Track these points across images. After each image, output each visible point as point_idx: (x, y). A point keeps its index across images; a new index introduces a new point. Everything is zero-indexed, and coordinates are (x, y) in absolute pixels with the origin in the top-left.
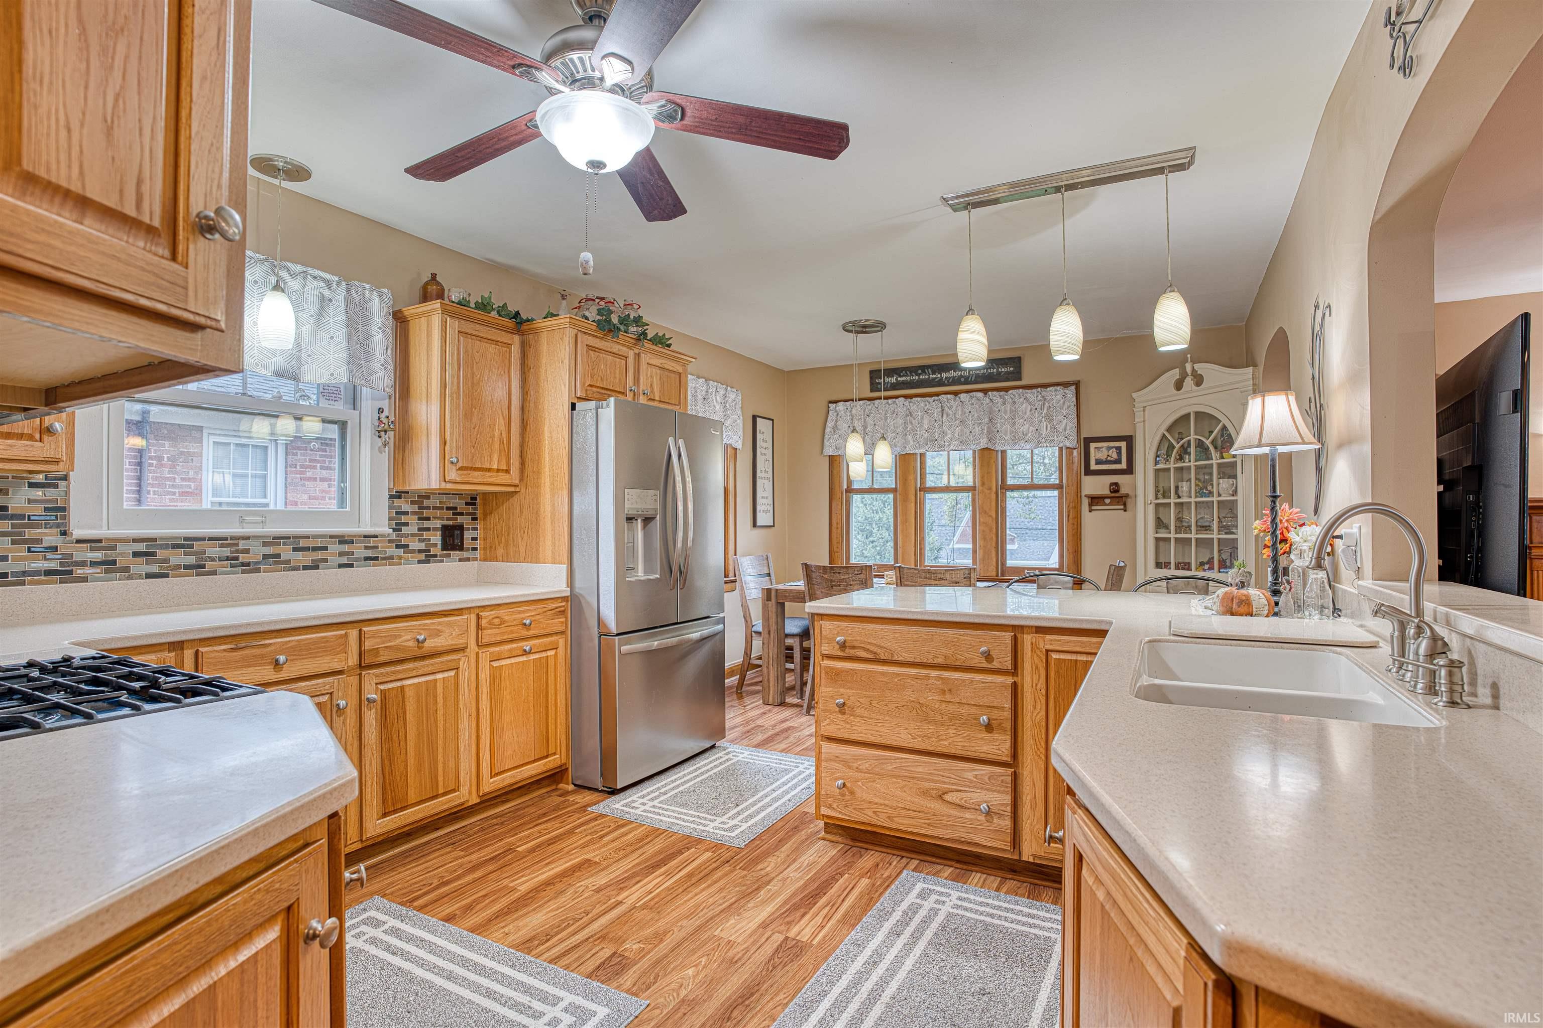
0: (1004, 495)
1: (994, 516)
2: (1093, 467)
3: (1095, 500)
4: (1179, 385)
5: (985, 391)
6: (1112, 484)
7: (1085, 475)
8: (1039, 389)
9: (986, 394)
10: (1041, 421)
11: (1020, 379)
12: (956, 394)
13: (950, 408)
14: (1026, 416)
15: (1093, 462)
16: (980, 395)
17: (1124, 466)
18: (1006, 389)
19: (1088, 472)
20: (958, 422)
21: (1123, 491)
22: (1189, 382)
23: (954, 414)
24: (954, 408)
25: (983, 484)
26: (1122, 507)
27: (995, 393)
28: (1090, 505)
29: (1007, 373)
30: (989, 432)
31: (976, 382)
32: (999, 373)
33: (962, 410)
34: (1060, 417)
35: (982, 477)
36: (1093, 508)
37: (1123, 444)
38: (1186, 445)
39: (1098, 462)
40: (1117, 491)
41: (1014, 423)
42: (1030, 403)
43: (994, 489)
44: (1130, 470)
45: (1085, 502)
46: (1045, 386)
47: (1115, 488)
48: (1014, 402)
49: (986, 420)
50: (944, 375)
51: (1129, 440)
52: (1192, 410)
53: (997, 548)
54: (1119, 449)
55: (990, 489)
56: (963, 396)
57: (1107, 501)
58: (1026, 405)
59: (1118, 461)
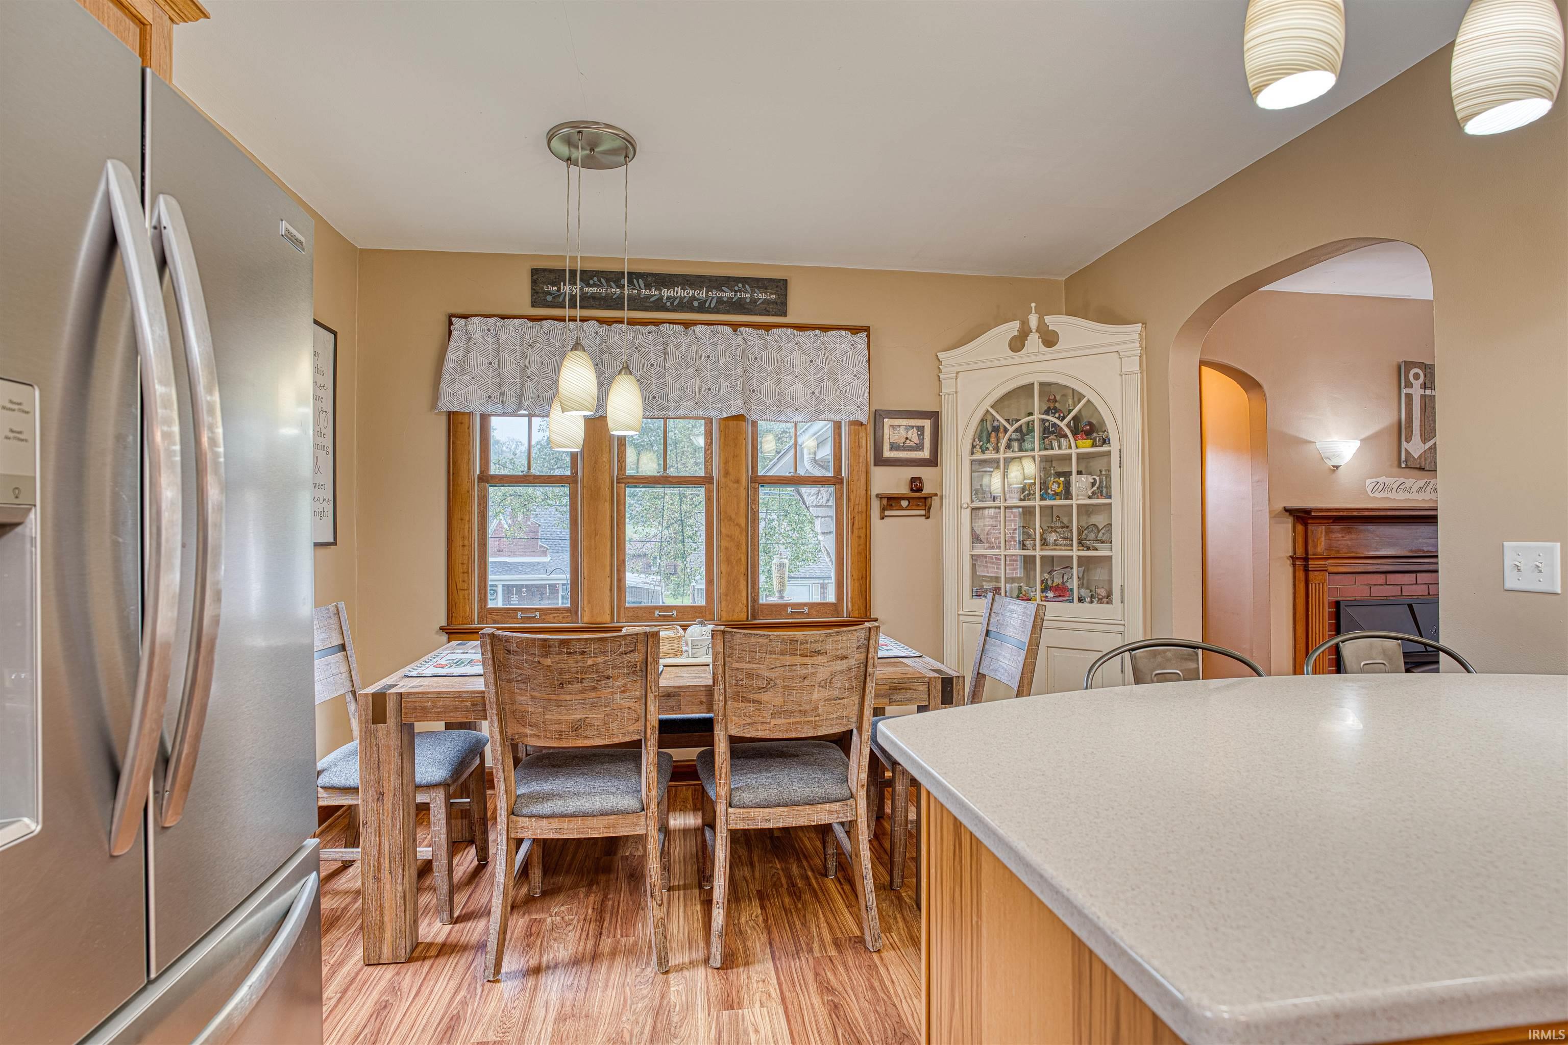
0: (756, 491)
1: (743, 525)
2: (887, 454)
3: (891, 502)
4: (1017, 344)
5: (735, 326)
6: (913, 480)
7: (875, 465)
8: (817, 332)
9: (735, 330)
10: (822, 380)
11: (784, 314)
12: (687, 325)
13: (678, 346)
14: (797, 371)
15: (886, 446)
16: (728, 330)
17: (926, 454)
18: (768, 327)
19: (880, 461)
20: (691, 370)
21: (927, 490)
22: (1034, 340)
23: (683, 357)
24: (683, 348)
25: (727, 474)
26: (923, 512)
27: (750, 330)
28: (883, 509)
29: (766, 302)
30: (744, 391)
31: (716, 311)
32: (754, 301)
33: (697, 353)
34: (848, 377)
35: (726, 463)
36: (887, 513)
37: (927, 424)
38: (1024, 430)
39: (894, 447)
40: (920, 490)
41: (779, 380)
42: (804, 352)
43: (744, 483)
44: (933, 461)
45: (875, 506)
46: (825, 329)
47: (916, 484)
48: (780, 348)
49: (740, 371)
50: (666, 293)
51: (935, 417)
52: (1036, 379)
53: (746, 575)
54: (921, 429)
55: (738, 481)
56: (699, 328)
57: (904, 503)
58: (797, 353)
59: (919, 447)
